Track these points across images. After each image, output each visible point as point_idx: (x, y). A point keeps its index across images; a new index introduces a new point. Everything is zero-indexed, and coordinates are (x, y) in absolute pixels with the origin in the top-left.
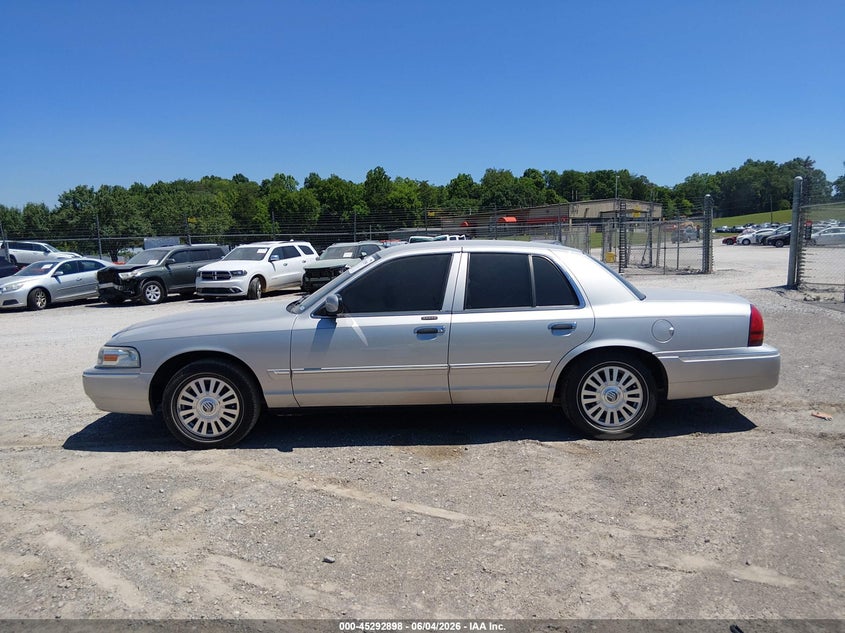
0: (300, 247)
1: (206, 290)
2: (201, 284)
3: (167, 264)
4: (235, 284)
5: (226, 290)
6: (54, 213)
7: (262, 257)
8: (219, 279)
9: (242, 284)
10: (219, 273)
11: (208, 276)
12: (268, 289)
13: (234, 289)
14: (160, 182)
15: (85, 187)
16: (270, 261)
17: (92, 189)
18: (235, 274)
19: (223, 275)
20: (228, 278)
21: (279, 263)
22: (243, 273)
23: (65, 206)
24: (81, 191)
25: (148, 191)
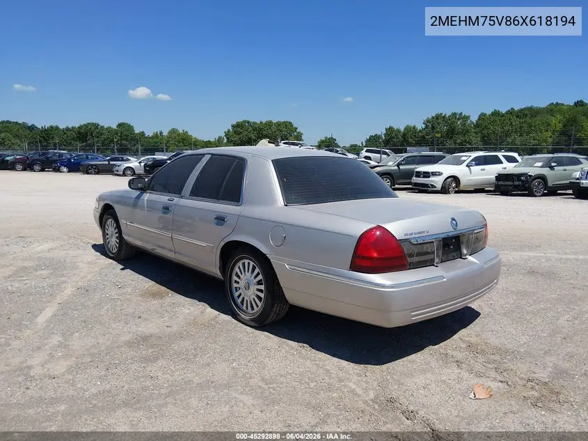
0: (503, 156)
1: (416, 184)
2: (415, 179)
3: (398, 165)
4: (432, 181)
5: (426, 185)
6: (420, 131)
7: (462, 162)
8: (424, 177)
9: (438, 182)
10: (424, 173)
11: (418, 174)
12: (462, 187)
13: (432, 185)
14: (512, 109)
15: (441, 114)
16: (467, 166)
17: (445, 115)
18: (434, 174)
19: (426, 175)
20: (429, 177)
21: (476, 169)
22: (440, 174)
23: (427, 127)
24: (438, 117)
25: (503, 115)
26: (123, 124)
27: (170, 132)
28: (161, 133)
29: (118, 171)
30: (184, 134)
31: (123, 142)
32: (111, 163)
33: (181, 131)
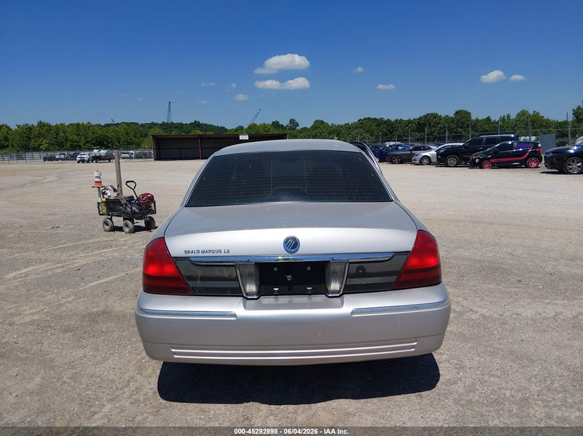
26: (461, 111)
27: (519, 115)
28: (509, 116)
29: (415, 160)
30: (535, 116)
31: (459, 130)
32: (413, 152)
33: (531, 113)
